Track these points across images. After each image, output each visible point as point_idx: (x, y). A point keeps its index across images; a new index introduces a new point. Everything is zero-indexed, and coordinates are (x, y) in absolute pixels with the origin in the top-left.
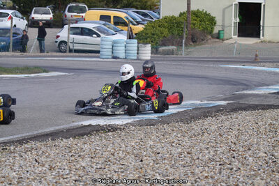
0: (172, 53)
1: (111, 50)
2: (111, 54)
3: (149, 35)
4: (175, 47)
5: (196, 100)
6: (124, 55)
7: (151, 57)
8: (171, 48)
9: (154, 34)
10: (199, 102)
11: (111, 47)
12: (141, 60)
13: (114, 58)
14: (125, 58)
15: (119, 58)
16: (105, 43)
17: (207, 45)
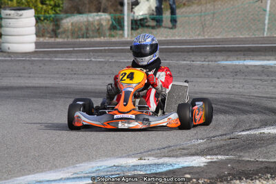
0: (99, 31)
5: (129, 156)
7: (37, 44)
8: (94, 17)
10: (133, 161)
12: (10, 54)
17: (195, 8)
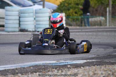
1: (18, 21)
2: (17, 26)
3: (72, 5)
4: (103, 18)
6: (33, 27)
9: (77, 4)
11: (17, 18)
13: (22, 30)
14: (35, 31)
15: (27, 31)
16: (9, 13)
